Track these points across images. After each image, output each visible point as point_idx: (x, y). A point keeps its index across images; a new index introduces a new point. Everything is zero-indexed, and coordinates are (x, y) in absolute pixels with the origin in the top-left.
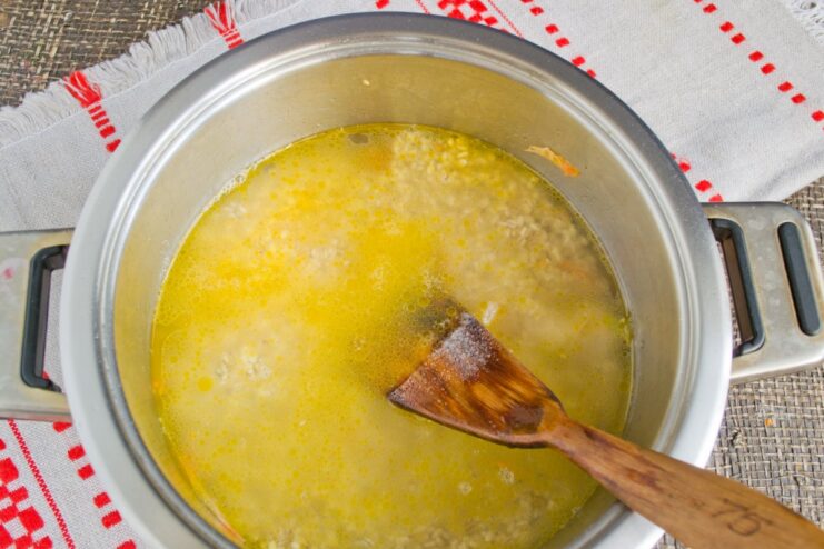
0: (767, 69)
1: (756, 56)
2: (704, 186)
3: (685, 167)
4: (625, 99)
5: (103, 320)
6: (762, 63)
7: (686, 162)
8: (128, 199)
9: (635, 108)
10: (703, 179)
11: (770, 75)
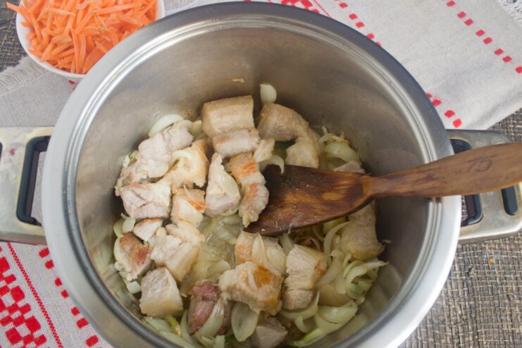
0: (488, 41)
1: (480, 33)
2: (449, 114)
3: (438, 102)
4: (400, 60)
5: (69, 183)
6: (484, 37)
7: (438, 99)
8: (88, 110)
9: (405, 66)
10: (449, 109)
11: (489, 44)
